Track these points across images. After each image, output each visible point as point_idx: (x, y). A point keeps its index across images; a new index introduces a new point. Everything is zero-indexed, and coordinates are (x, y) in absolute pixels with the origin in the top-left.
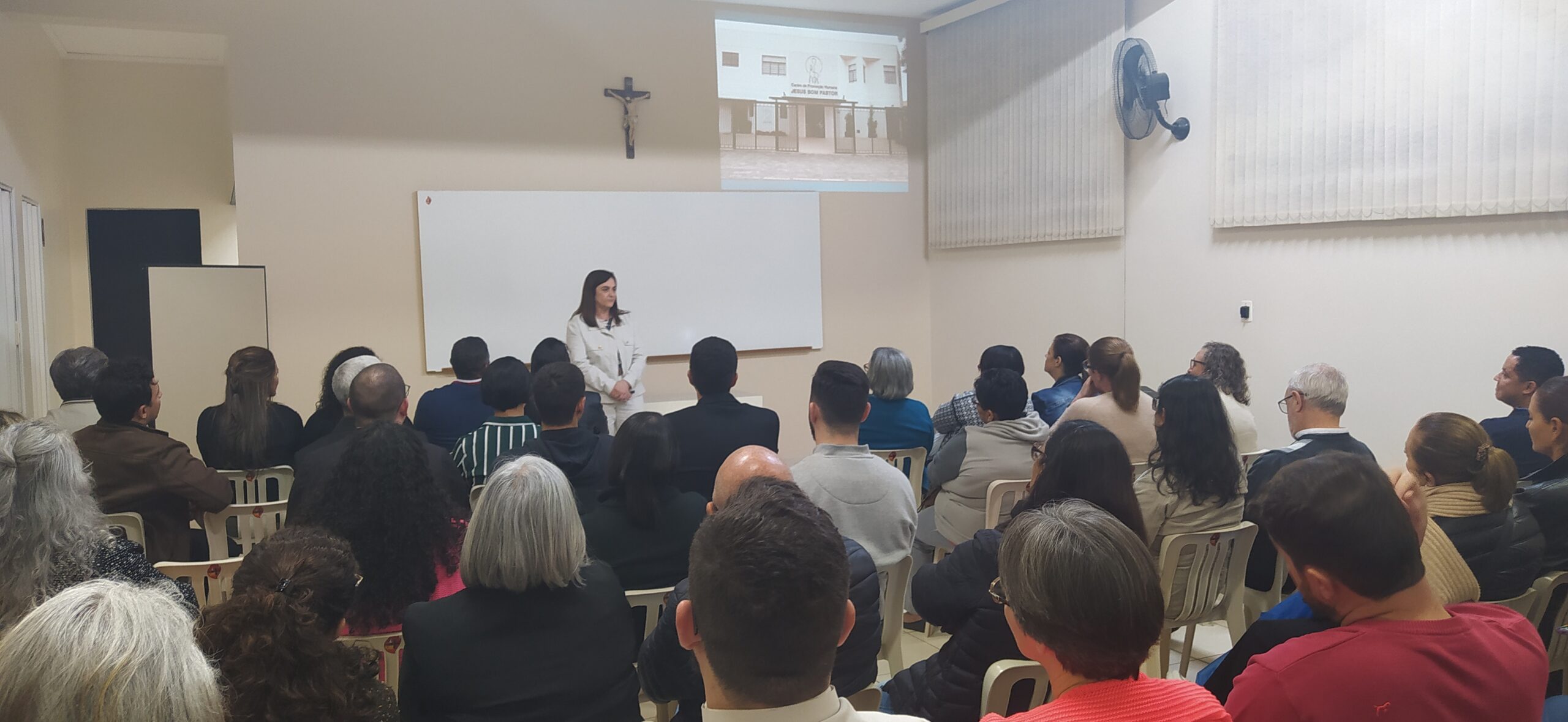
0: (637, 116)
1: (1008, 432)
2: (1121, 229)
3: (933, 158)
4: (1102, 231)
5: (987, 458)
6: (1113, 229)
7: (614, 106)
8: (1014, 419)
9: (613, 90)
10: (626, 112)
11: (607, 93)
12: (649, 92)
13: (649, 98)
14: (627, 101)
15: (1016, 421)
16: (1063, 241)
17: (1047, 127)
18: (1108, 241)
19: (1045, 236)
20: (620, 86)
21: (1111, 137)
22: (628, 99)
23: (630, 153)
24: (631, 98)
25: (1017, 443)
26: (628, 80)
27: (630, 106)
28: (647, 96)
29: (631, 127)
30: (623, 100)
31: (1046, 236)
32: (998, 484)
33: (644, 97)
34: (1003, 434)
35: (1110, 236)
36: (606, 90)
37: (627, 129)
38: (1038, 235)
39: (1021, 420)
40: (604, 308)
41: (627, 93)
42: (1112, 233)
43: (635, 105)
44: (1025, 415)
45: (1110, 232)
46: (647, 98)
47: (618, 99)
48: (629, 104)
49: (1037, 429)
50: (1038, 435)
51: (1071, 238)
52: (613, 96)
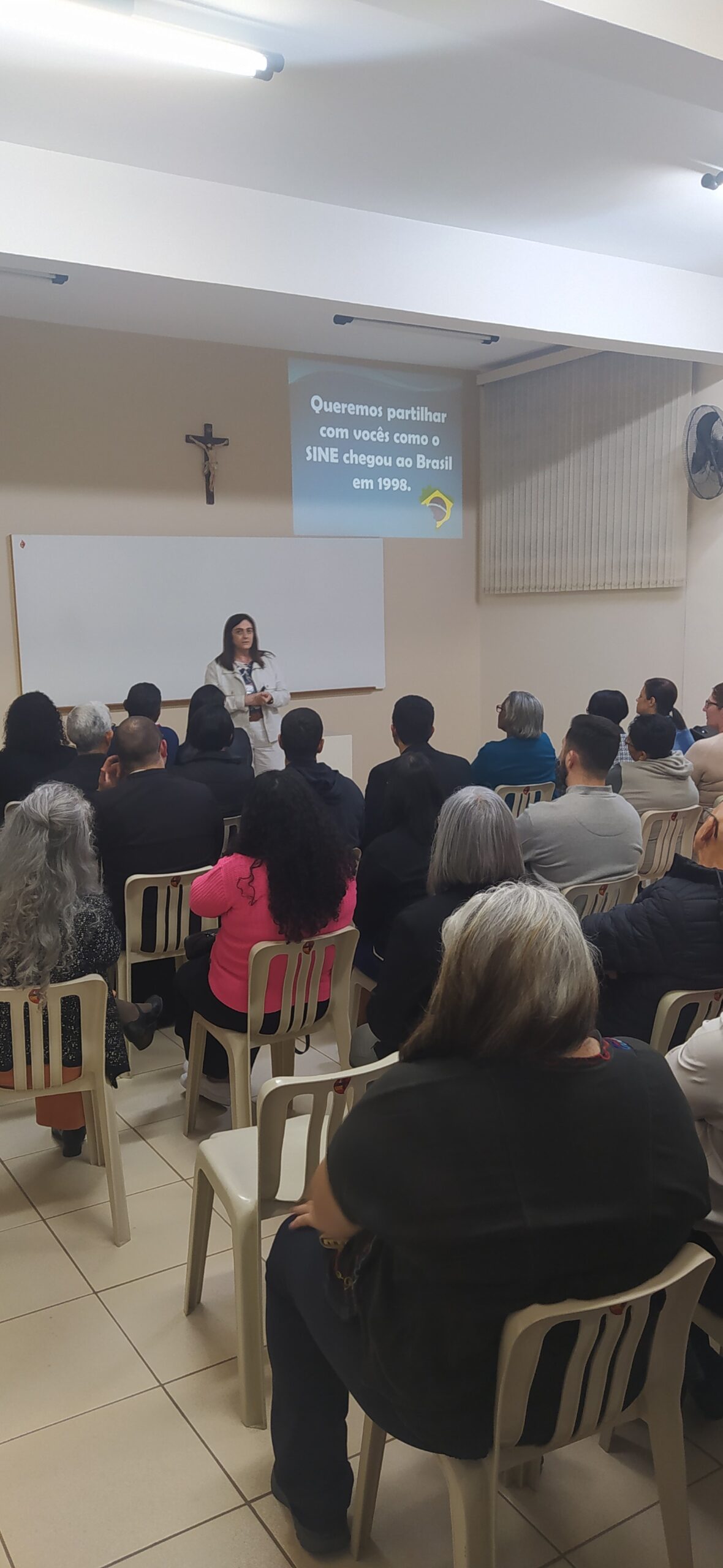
0: (217, 463)
1: (659, 768)
2: (682, 581)
3: (489, 508)
4: (663, 582)
5: (640, 791)
6: (674, 581)
7: (195, 452)
8: (664, 757)
9: (193, 437)
10: (207, 458)
11: (188, 439)
12: (228, 439)
13: (227, 445)
14: (207, 447)
15: (667, 758)
16: (623, 590)
17: (609, 483)
18: (669, 591)
19: (604, 585)
20: (201, 433)
21: (676, 494)
22: (209, 445)
23: (210, 500)
24: (212, 445)
25: (665, 778)
26: (208, 427)
27: (210, 453)
28: (225, 443)
29: (212, 473)
30: (205, 447)
31: (606, 585)
32: (650, 814)
33: (223, 444)
34: (653, 769)
35: (671, 586)
36: (187, 436)
37: (208, 476)
38: (597, 584)
39: (669, 758)
40: (243, 651)
41: (208, 440)
42: (673, 584)
43: (218, 453)
44: (671, 754)
45: (671, 583)
46: (225, 445)
47: (199, 446)
48: (210, 451)
49: (683, 766)
50: (684, 771)
51: (632, 587)
52: (194, 442)
